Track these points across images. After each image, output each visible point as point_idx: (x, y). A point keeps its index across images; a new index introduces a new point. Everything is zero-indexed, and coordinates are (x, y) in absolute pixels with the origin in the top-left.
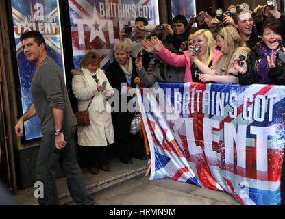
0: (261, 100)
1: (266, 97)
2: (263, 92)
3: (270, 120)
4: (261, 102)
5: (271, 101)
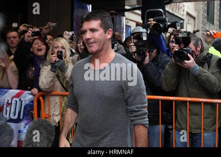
0: (17, 102)
1: (20, 99)
2: (18, 95)
3: (21, 118)
4: (16, 104)
5: (23, 103)
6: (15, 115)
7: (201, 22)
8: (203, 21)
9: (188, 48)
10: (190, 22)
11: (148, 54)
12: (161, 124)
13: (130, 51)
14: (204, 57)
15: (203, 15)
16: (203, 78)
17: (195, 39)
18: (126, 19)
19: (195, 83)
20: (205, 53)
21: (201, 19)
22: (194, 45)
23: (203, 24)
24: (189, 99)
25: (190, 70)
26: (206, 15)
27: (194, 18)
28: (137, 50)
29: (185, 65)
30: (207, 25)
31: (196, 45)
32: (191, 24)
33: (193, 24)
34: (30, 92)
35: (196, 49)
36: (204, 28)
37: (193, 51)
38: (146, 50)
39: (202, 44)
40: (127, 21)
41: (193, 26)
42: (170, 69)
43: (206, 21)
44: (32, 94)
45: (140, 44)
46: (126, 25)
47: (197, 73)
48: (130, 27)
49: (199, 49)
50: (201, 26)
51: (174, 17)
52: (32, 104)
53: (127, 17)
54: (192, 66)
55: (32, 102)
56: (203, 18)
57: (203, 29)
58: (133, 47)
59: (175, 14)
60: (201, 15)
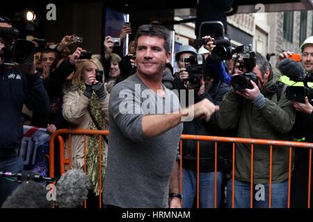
0: (27, 142)
1: (32, 139)
3: (33, 163)
4: (27, 145)
5: (36, 143)
6: (25, 160)
7: (275, 39)
8: (278, 38)
9: (251, 74)
10: (260, 40)
11: (203, 82)
12: (217, 171)
13: (181, 78)
14: (273, 86)
15: (278, 30)
16: (270, 112)
17: (261, 63)
18: (175, 34)
19: (259, 119)
20: (274, 81)
21: (276, 35)
22: (261, 70)
23: (278, 42)
24: (254, 141)
25: (254, 102)
26: (282, 30)
27: (267, 34)
28: (189, 76)
29: (247, 94)
30: (284, 44)
31: (263, 70)
32: (262, 42)
33: (265, 42)
34: (45, 130)
35: (263, 75)
36: (279, 47)
37: (258, 78)
38: (201, 77)
39: (271, 69)
40: (177, 36)
41: (265, 44)
42: (227, 100)
43: (282, 38)
44: (48, 132)
45: (193, 69)
46: (175, 42)
47: (262, 105)
48: (181, 44)
49: (266, 75)
50: (276, 44)
51: (240, 33)
52: (47, 145)
53: (177, 32)
54: (256, 96)
55: (48, 142)
56: (278, 34)
57: (279, 49)
58: (184, 72)
59: (241, 28)
60: (276, 30)
